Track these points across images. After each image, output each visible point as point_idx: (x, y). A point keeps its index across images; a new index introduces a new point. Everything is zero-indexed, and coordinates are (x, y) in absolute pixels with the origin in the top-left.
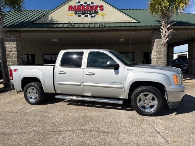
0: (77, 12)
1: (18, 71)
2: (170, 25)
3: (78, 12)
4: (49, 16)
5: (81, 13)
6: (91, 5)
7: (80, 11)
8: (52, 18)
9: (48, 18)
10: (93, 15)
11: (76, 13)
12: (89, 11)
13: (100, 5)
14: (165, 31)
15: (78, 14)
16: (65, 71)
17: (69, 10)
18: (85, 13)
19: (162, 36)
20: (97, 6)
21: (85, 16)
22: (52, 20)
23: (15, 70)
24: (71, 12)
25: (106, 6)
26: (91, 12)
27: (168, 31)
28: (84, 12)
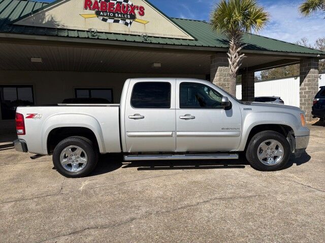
0: (100, 12)
1: (39, 118)
2: (240, 48)
3: (102, 13)
4: (47, 13)
5: (107, 16)
6: (123, 3)
7: (105, 12)
8: (52, 18)
9: (44, 18)
10: (128, 21)
11: (98, 14)
12: (121, 14)
13: (139, 5)
14: (234, 56)
15: (102, 15)
16: (142, 115)
17: (86, 8)
18: (114, 16)
19: (230, 63)
20: (135, 6)
21: (114, 22)
22: (52, 21)
23: (31, 116)
24: (88, 11)
25: (148, 8)
26: (124, 16)
27: (239, 55)
28: (112, 15)
